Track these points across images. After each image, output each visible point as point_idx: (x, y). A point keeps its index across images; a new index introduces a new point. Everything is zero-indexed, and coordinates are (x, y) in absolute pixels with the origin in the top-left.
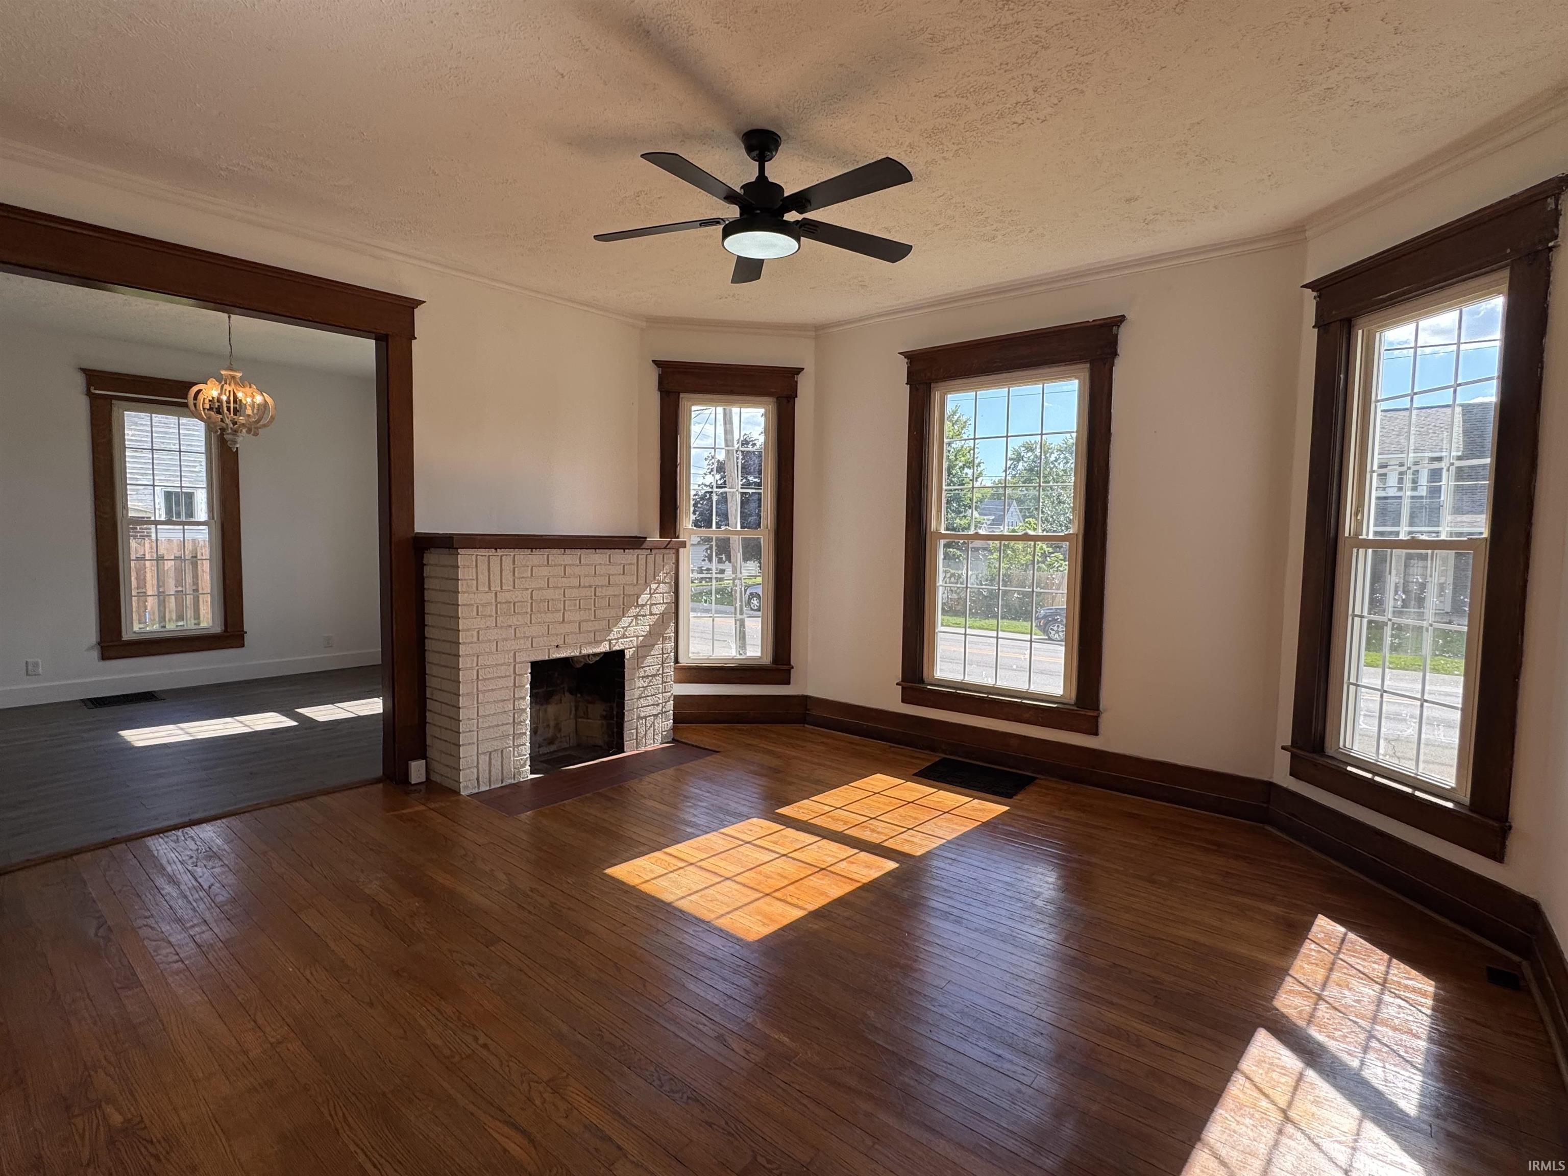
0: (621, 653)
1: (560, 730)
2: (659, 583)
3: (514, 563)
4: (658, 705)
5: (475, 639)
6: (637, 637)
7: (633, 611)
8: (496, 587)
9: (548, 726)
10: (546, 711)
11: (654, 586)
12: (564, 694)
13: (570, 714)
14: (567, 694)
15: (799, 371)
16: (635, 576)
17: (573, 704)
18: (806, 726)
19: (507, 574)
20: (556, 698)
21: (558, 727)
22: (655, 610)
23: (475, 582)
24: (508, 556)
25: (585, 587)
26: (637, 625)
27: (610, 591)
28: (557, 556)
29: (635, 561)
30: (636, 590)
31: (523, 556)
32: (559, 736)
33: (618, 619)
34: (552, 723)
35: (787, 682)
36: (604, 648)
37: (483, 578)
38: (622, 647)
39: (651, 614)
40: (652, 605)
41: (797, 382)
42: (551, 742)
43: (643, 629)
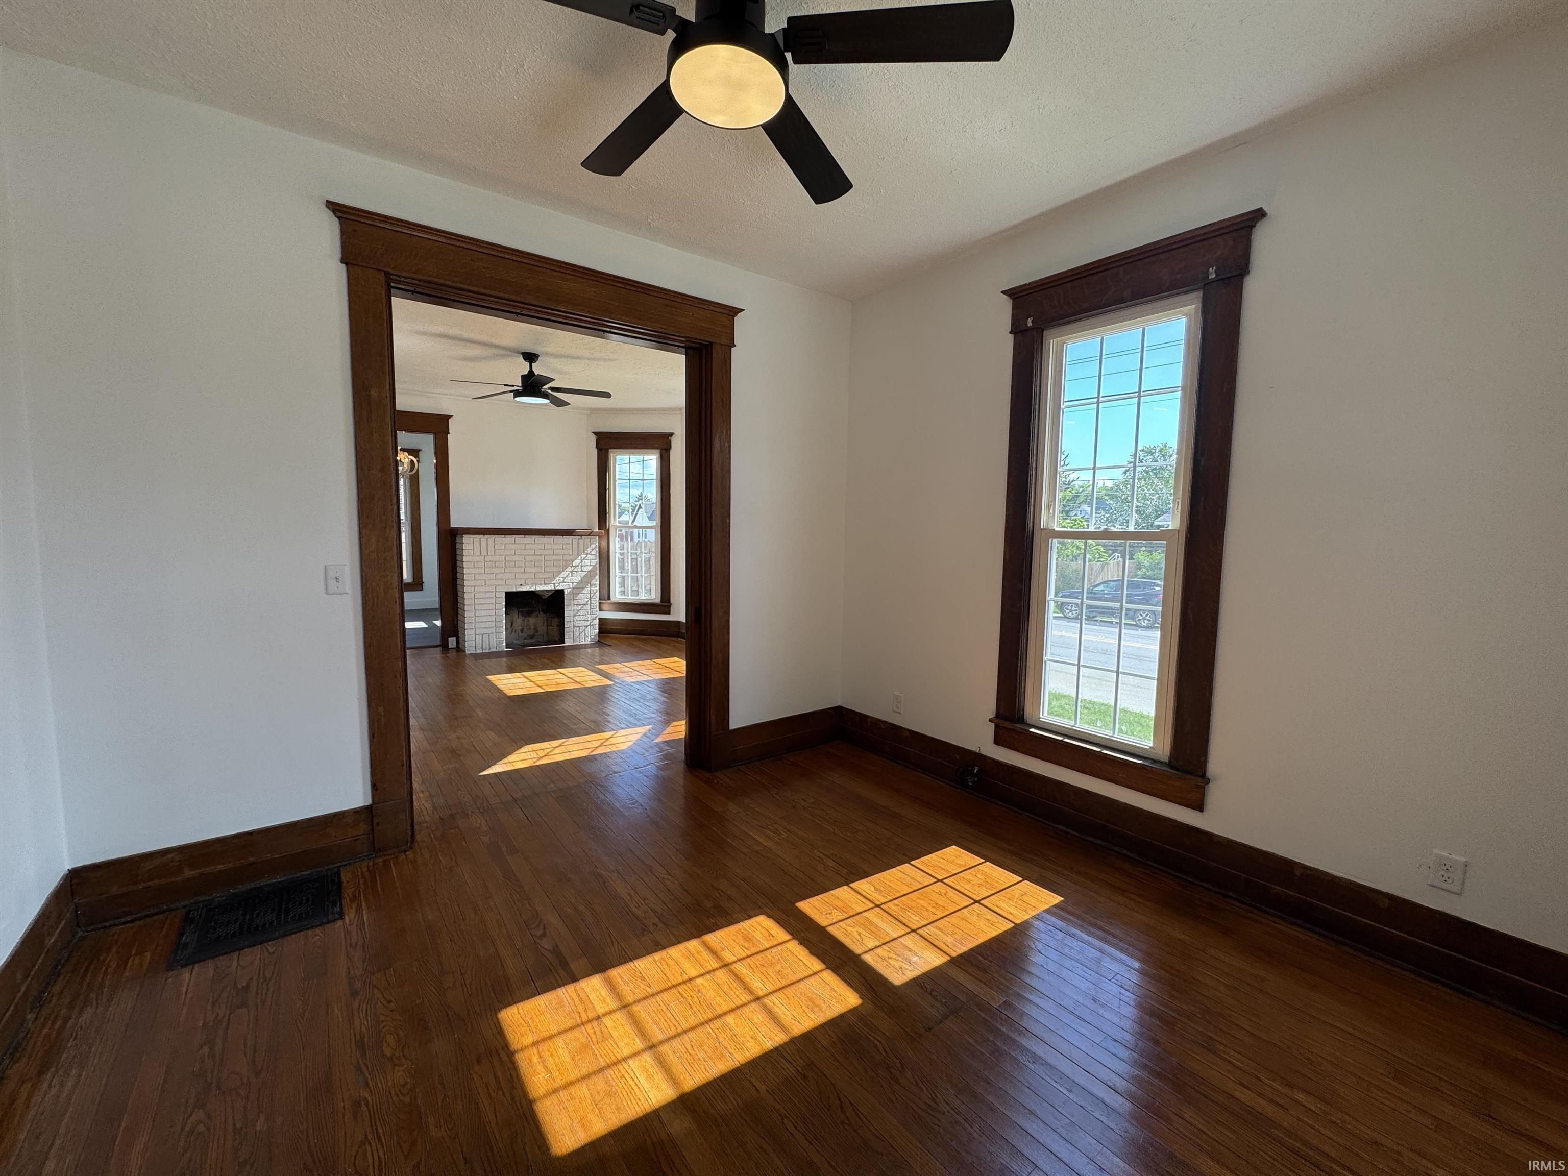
0: (562, 591)
1: (537, 632)
2: (587, 554)
3: (494, 542)
4: (588, 621)
5: (473, 579)
6: (573, 583)
7: (569, 569)
8: (484, 553)
9: (530, 629)
10: (528, 621)
11: (583, 556)
12: (539, 612)
13: (544, 622)
14: (541, 613)
15: (671, 434)
16: (571, 550)
17: (545, 618)
18: (679, 639)
19: (491, 548)
20: (534, 614)
21: (536, 630)
22: (584, 569)
23: (472, 551)
24: (491, 539)
25: (538, 555)
26: (572, 576)
27: (554, 558)
28: (520, 539)
29: (571, 542)
30: (572, 558)
31: (499, 539)
32: (536, 634)
33: (560, 573)
34: (532, 627)
35: (669, 613)
36: (550, 587)
37: (477, 549)
38: (562, 588)
39: (582, 571)
40: (582, 566)
41: (670, 441)
42: (532, 637)
43: (577, 579)
